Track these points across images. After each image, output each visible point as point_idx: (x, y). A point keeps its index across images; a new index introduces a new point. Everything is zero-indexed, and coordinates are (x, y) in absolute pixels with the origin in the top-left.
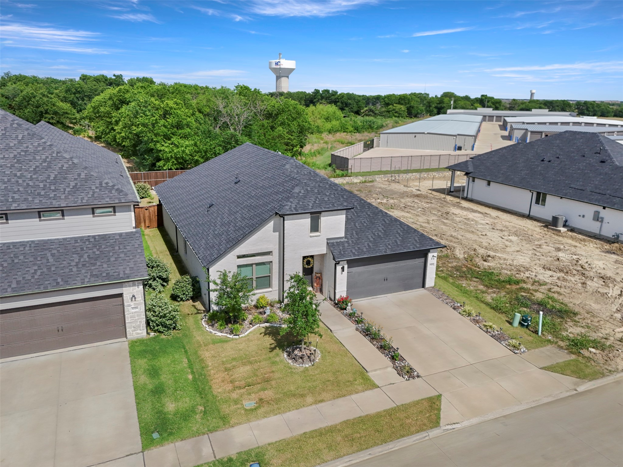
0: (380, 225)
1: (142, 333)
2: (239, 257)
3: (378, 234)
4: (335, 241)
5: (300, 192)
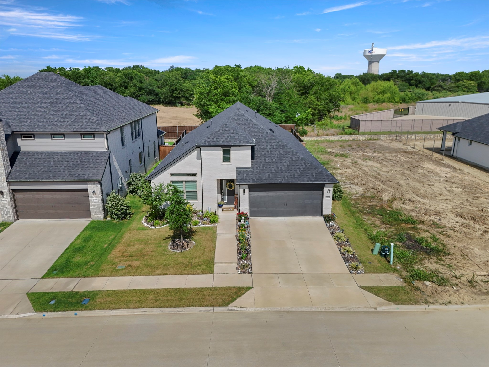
0: (287, 161)
1: (101, 217)
2: (172, 175)
3: (281, 168)
4: (242, 170)
5: (219, 131)
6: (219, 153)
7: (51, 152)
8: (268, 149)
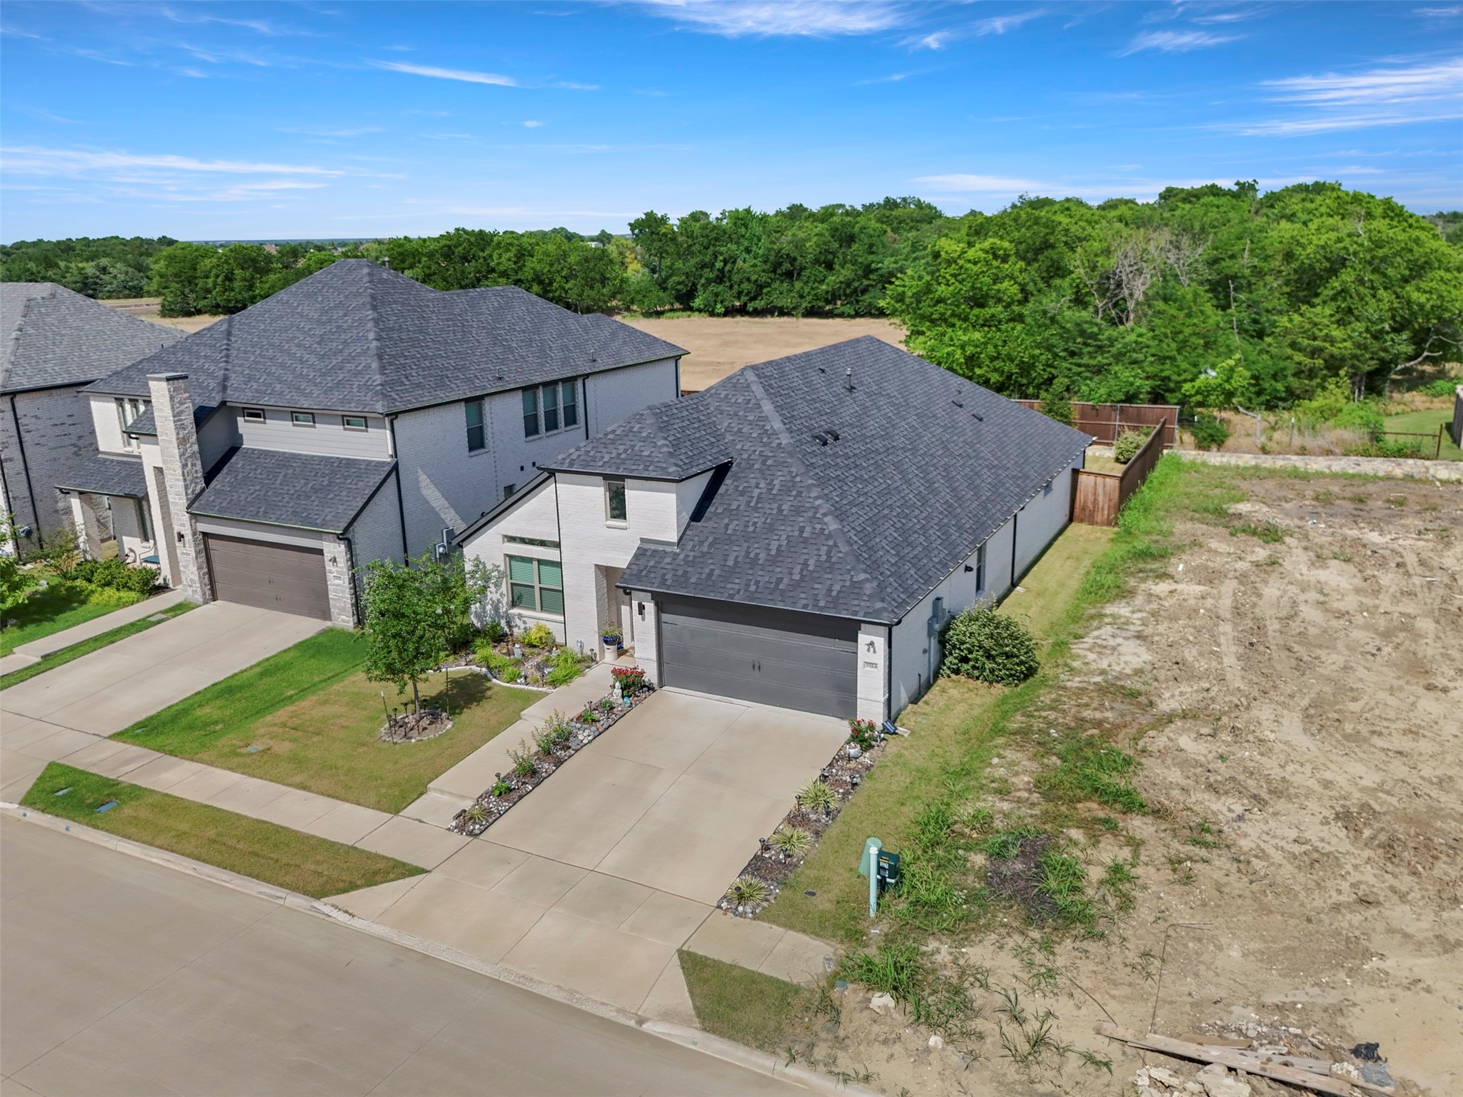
1: (348, 622)
2: (512, 539)
4: (653, 547)
6: (597, 494)
7: (291, 454)
8: (756, 492)
